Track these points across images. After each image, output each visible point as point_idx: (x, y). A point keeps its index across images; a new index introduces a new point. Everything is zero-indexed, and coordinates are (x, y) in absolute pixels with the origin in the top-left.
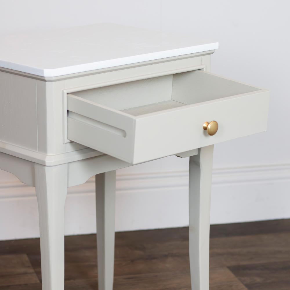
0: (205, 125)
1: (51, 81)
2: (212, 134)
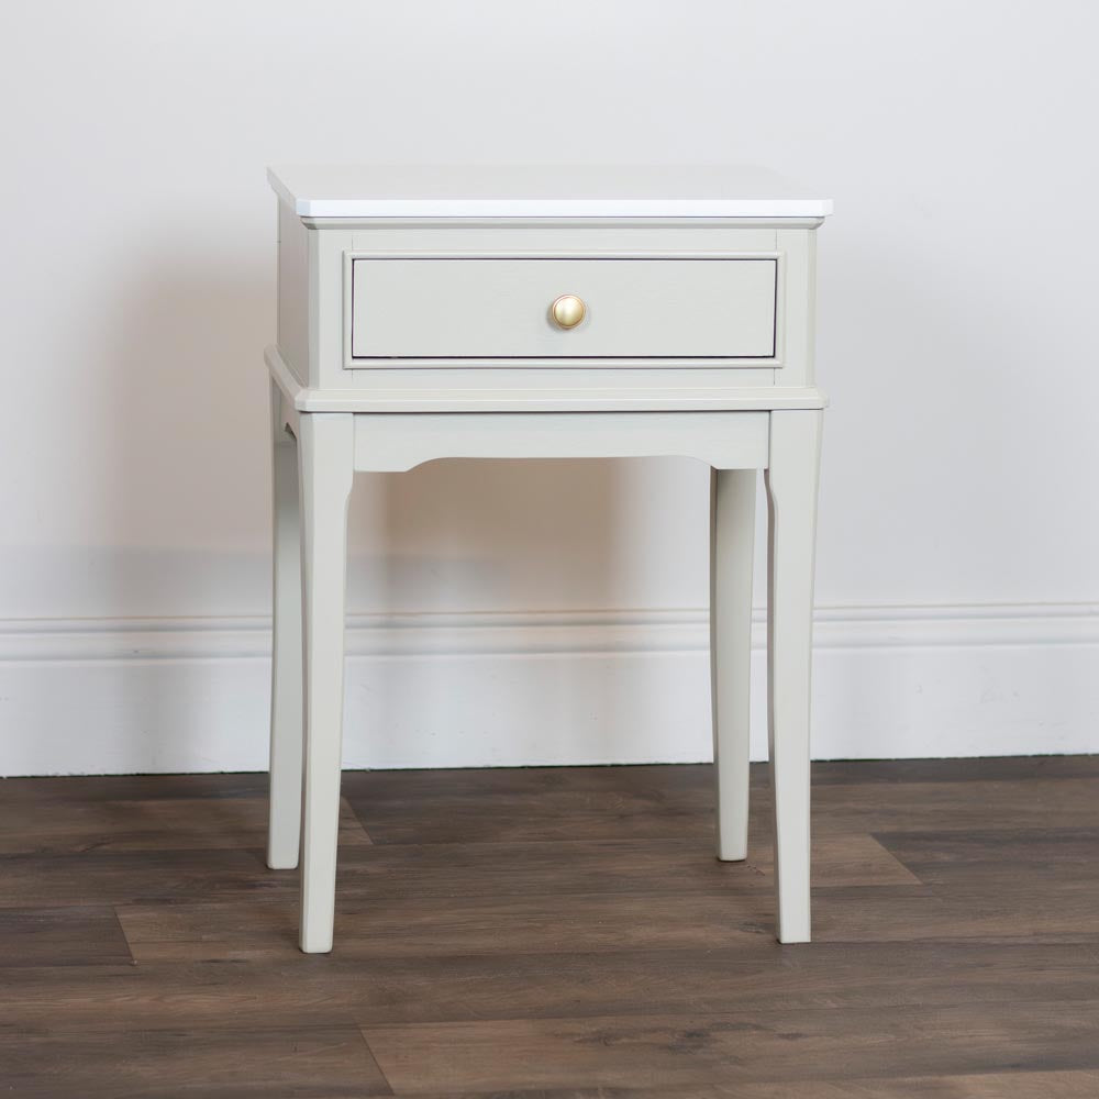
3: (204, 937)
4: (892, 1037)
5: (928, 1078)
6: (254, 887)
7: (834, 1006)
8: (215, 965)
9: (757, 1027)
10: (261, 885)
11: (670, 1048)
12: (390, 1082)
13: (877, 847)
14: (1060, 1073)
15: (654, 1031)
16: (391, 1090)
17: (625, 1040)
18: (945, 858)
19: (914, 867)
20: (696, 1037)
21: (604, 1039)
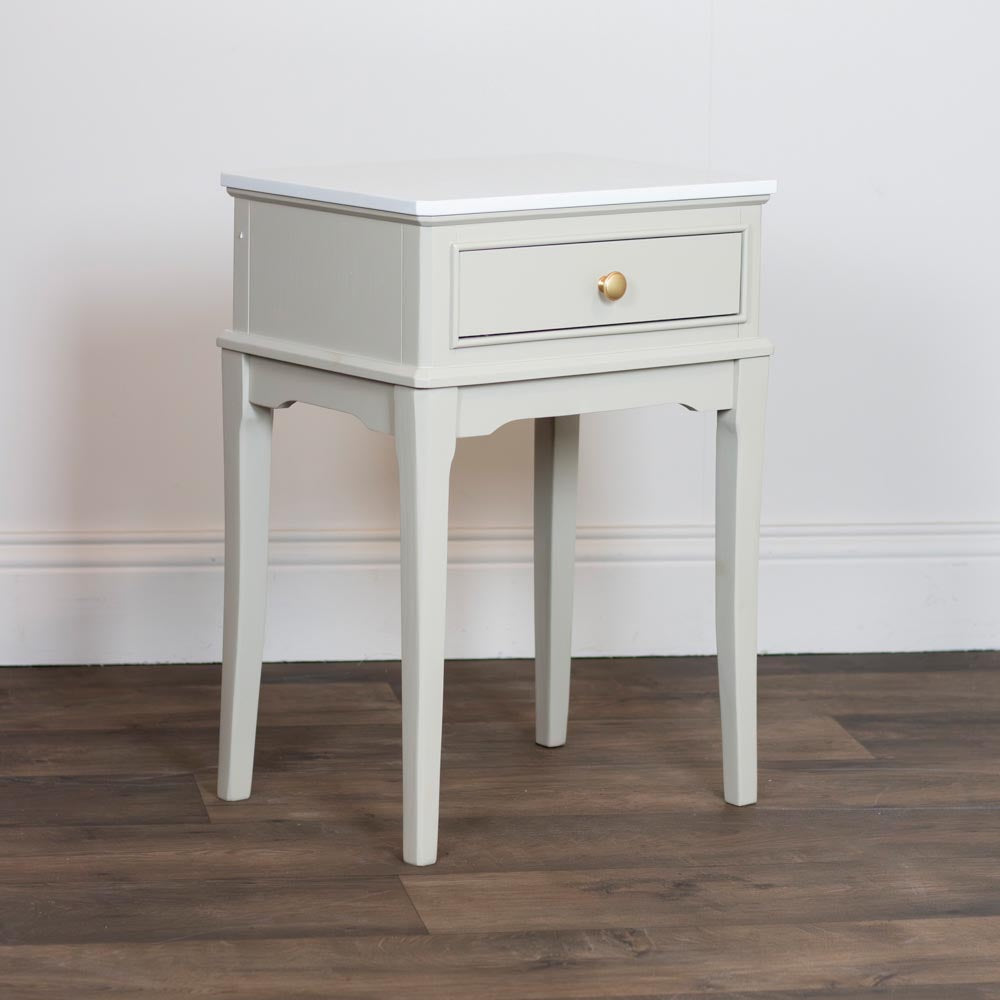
0: (601, 283)
1: (429, 225)
2: (615, 297)
3: (270, 801)
4: (849, 887)
5: (878, 922)
6: (311, 758)
7: (800, 861)
8: (278, 824)
9: (735, 879)
10: (318, 757)
11: (662, 896)
12: (426, 924)
13: (837, 727)
14: (990, 918)
15: (647, 881)
16: (427, 931)
17: (624, 889)
18: (894, 736)
19: (868, 745)
20: (684, 887)
21: (606, 889)
